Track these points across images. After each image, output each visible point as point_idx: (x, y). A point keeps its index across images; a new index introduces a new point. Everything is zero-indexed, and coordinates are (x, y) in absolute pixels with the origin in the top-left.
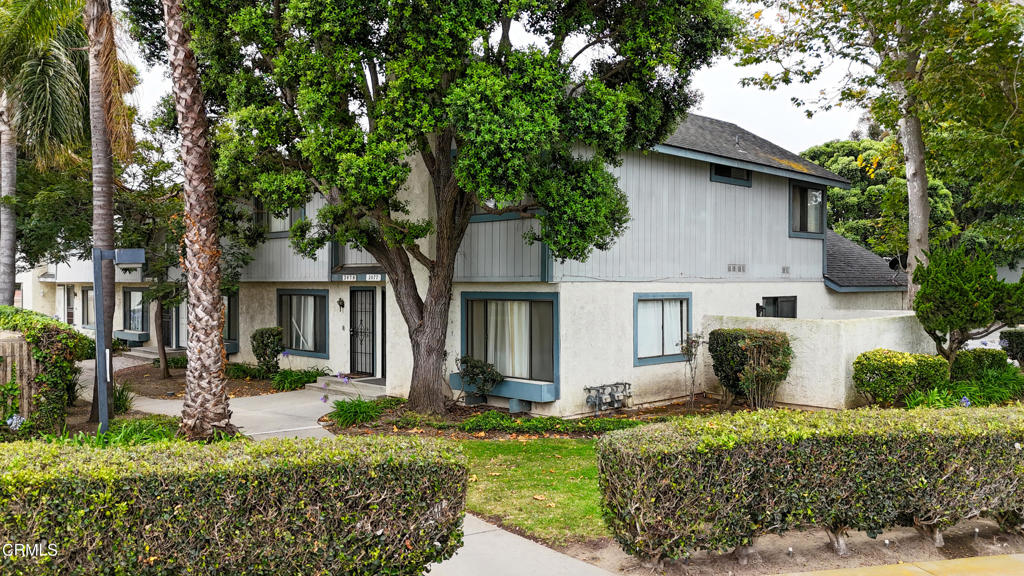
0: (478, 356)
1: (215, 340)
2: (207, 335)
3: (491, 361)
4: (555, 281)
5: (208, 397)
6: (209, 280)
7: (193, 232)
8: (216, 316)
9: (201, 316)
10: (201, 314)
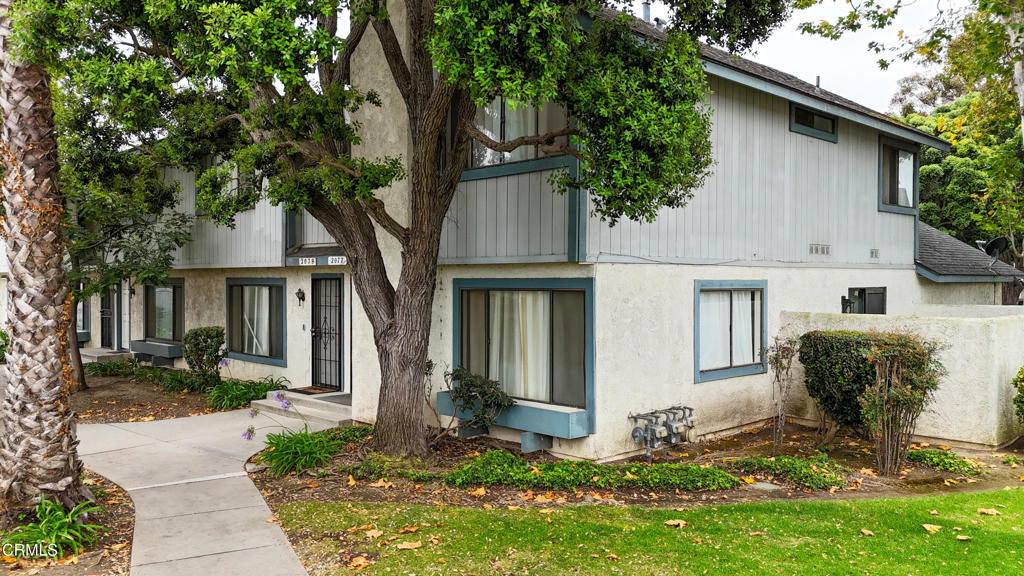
0: (476, 368)
1: (51, 350)
2: (36, 341)
3: (494, 376)
4: (589, 260)
5: (36, 442)
6: (38, 252)
7: (13, 176)
8: (51, 311)
9: (24, 311)
10: (26, 308)
